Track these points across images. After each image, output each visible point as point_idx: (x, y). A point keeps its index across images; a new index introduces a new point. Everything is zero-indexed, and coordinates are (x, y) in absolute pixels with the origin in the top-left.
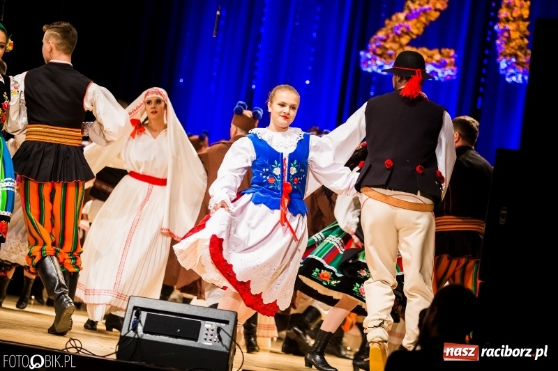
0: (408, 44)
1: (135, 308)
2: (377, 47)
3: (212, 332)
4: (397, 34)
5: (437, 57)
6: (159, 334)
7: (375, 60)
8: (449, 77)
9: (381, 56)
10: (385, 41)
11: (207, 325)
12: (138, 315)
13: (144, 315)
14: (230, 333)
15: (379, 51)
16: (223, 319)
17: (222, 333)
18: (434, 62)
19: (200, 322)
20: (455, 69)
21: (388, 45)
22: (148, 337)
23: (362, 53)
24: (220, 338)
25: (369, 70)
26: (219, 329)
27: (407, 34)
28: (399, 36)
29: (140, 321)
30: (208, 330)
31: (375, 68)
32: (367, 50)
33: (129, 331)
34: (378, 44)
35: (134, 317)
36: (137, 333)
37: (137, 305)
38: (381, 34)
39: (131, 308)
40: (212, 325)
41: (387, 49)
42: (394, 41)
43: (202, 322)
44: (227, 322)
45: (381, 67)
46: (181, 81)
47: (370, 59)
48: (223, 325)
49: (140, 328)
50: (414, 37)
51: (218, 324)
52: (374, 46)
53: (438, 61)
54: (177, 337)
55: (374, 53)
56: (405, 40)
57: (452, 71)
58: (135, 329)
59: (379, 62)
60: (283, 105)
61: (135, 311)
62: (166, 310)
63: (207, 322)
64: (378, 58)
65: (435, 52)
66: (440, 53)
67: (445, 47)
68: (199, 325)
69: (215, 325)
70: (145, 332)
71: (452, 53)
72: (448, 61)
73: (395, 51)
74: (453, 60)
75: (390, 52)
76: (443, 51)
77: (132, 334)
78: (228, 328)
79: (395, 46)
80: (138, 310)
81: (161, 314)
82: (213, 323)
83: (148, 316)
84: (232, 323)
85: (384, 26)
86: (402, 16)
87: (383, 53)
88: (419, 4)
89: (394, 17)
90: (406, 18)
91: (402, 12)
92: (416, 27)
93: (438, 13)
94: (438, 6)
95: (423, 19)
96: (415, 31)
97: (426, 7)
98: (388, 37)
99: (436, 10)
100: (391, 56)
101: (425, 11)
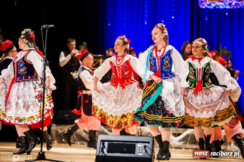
1: (101, 141)
3: (141, 149)
6: (116, 152)
7: (206, 2)
11: (139, 145)
12: (103, 144)
13: (106, 144)
14: (151, 148)
16: (146, 141)
17: (147, 148)
19: (135, 144)
22: (110, 154)
24: (146, 151)
25: (204, 7)
26: (145, 147)
29: (105, 147)
30: (139, 147)
31: (206, 6)
33: (100, 152)
35: (102, 145)
36: (104, 153)
37: (102, 139)
39: (99, 141)
40: (141, 145)
43: (136, 144)
44: (149, 143)
45: (209, 5)
46: (109, 25)
47: (203, 2)
48: (147, 144)
49: (105, 151)
51: (144, 144)
54: (124, 153)
58: (103, 151)
59: (208, 3)
61: (102, 142)
63: (139, 143)
68: (135, 145)
69: (143, 145)
70: (108, 152)
77: (101, 154)
78: (149, 146)
80: (103, 141)
81: (115, 142)
82: (142, 144)
83: (109, 144)
84: (151, 142)
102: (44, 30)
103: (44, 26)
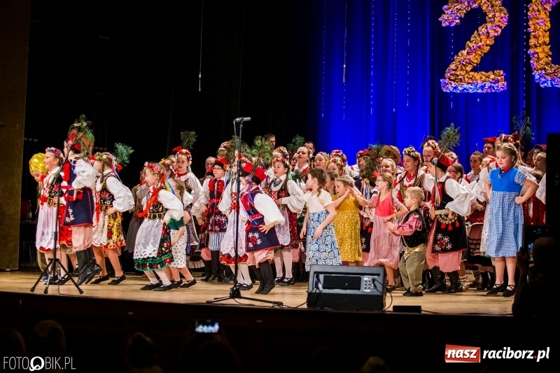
0: (471, 71)
1: (315, 273)
2: (451, 75)
3: (369, 283)
4: (463, 64)
5: (492, 77)
6: (334, 288)
7: (451, 84)
8: (502, 89)
9: (454, 81)
10: (455, 70)
11: (366, 278)
12: (317, 277)
13: (321, 277)
14: (381, 281)
15: (453, 78)
16: (376, 272)
17: (376, 283)
18: (491, 80)
19: (360, 277)
20: (505, 83)
21: (458, 73)
22: (327, 291)
23: (441, 80)
24: (375, 286)
25: (448, 91)
26: (374, 280)
27: (470, 64)
28: (465, 66)
29: (320, 281)
30: (366, 281)
31: (451, 89)
32: (445, 78)
33: (313, 289)
34: (452, 72)
35: (315, 279)
37: (316, 270)
38: (452, 66)
39: (312, 273)
40: (369, 278)
41: (458, 76)
42: (462, 70)
43: (362, 277)
44: (378, 275)
45: (455, 88)
47: (447, 84)
48: (376, 277)
49: (320, 286)
50: (475, 65)
51: (373, 277)
52: (449, 74)
53: (493, 79)
54: (346, 289)
55: (449, 79)
56: (469, 68)
57: (503, 85)
58: (318, 288)
59: (453, 85)
61: (315, 275)
62: (337, 271)
63: (365, 276)
64: (453, 82)
65: (491, 73)
67: (497, 69)
68: (360, 279)
69: (371, 277)
70: (324, 288)
71: (502, 72)
72: (499, 78)
73: (463, 76)
74: (503, 77)
75: (460, 77)
76: (495, 72)
77: (315, 290)
78: (380, 279)
79: (463, 73)
80: (317, 274)
81: (333, 275)
82: (369, 276)
83: (325, 277)
84: (382, 275)
85: (454, 60)
86: (465, 52)
87: (456, 79)
88: (475, 43)
89: (460, 54)
90: (468, 53)
91: (464, 49)
92: (476, 59)
93: (489, 47)
94: (488, 42)
95: (479, 53)
96: (475, 61)
97: (480, 44)
98: (458, 67)
99: (487, 45)
100: (461, 79)
101: (479, 47)
102: (238, 124)
103: (238, 119)
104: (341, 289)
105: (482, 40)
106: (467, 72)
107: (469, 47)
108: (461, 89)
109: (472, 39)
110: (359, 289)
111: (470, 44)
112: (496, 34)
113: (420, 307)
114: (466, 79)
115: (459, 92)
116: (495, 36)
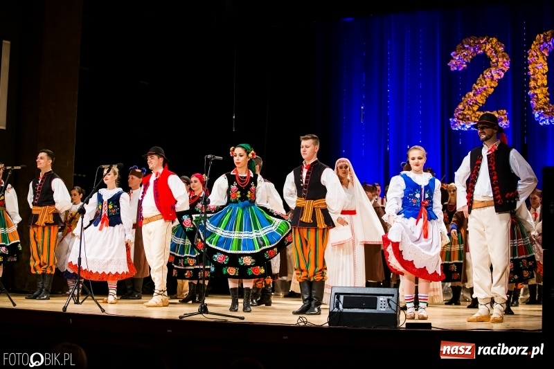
0: (478, 110)
1: (336, 294)
3: (384, 303)
4: (470, 105)
6: (353, 308)
7: (459, 122)
9: (462, 120)
10: (463, 110)
11: (381, 299)
12: (338, 298)
13: (342, 297)
14: (396, 302)
15: (461, 117)
16: (390, 293)
17: (390, 302)
19: (376, 298)
20: (508, 122)
21: (465, 113)
22: (346, 310)
23: (451, 119)
24: (390, 305)
25: (457, 129)
26: (388, 300)
27: (476, 104)
28: (472, 106)
29: (340, 301)
30: (382, 301)
31: (460, 127)
32: (454, 117)
33: (334, 308)
34: (459, 113)
35: (336, 299)
36: (339, 309)
37: (337, 292)
38: (461, 107)
39: (333, 294)
40: (384, 298)
41: (465, 115)
42: (469, 110)
43: (378, 297)
44: (393, 295)
45: (463, 126)
47: (456, 123)
48: (390, 297)
49: (341, 306)
50: (481, 105)
51: (388, 297)
52: (457, 114)
54: (364, 308)
55: (458, 118)
56: (475, 108)
58: (338, 307)
59: (462, 124)
60: (413, 159)
62: (355, 292)
63: (380, 297)
64: (461, 121)
66: (498, 113)
67: (500, 109)
69: (386, 298)
70: (344, 307)
71: (505, 112)
72: (503, 117)
73: (471, 115)
74: (506, 116)
75: (468, 116)
77: (336, 310)
78: (394, 299)
79: (470, 113)
80: (338, 295)
81: (352, 296)
83: (345, 298)
84: (396, 295)
85: (462, 101)
86: (471, 94)
87: (464, 118)
88: (481, 85)
89: (467, 95)
90: (474, 95)
91: (471, 91)
92: (481, 100)
93: (493, 90)
94: (493, 85)
95: (484, 94)
96: (481, 102)
97: (485, 86)
98: (465, 107)
99: (491, 87)
100: (468, 119)
101: (485, 89)
103: (209, 156)
104: (359, 308)
105: (488, 82)
106: (474, 112)
107: (476, 90)
108: (468, 127)
109: (478, 82)
110: (376, 308)
111: (476, 87)
112: (499, 78)
113: (430, 324)
114: (473, 118)
115: (466, 129)
116: (498, 79)
